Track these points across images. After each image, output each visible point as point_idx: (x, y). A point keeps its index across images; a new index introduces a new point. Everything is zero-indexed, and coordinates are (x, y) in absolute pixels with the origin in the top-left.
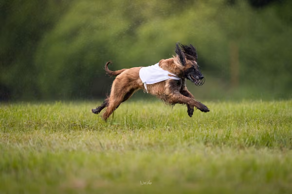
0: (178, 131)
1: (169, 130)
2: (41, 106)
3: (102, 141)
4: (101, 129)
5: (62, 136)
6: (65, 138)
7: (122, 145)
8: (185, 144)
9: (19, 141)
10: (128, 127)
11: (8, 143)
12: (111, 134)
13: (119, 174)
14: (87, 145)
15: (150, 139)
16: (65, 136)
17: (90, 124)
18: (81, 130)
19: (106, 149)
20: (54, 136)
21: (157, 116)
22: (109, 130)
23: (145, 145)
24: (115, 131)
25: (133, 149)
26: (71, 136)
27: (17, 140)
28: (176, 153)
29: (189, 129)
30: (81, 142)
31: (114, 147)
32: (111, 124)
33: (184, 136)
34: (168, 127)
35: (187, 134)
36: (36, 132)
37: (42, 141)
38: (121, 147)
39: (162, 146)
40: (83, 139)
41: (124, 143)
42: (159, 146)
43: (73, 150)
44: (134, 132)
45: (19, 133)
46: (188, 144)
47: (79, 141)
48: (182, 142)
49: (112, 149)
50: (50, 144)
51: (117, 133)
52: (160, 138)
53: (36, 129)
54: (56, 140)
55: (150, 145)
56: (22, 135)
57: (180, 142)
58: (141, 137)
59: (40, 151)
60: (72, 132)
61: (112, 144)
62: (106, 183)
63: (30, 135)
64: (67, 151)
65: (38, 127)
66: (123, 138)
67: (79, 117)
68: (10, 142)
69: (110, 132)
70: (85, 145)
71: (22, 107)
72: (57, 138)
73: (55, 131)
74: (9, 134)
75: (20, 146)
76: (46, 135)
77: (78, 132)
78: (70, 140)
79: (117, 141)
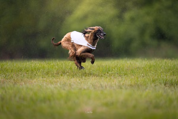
0: (148, 77)
1: (143, 77)
2: (65, 62)
3: (102, 83)
4: (102, 76)
5: (78, 80)
6: (79, 81)
7: (114, 85)
8: (153, 85)
9: (52, 83)
10: (118, 75)
11: (45, 84)
12: (107, 79)
13: (112, 104)
14: (93, 85)
15: (131, 82)
16: (80, 80)
17: (94, 72)
18: (89, 76)
19: (104, 88)
20: (73, 80)
21: (136, 68)
22: (106, 76)
23: (129, 86)
24: (110, 77)
25: (121, 88)
26: (83, 80)
27: (50, 82)
28: (147, 90)
29: (155, 76)
30: (89, 84)
31: (109, 87)
32: (108, 73)
33: (152, 80)
34: (142, 75)
35: (154, 79)
36: (62, 77)
37: (65, 83)
38: (113, 87)
39: (138, 86)
40: (90, 82)
41: (115, 84)
42: (137, 87)
43: (85, 89)
44: (122, 78)
45: (51, 78)
46: (154, 85)
47: (88, 83)
48: (151, 84)
49: (108, 88)
50: (70, 85)
51: (111, 78)
52: (137, 82)
53: (62, 75)
54: (74, 82)
55: (131, 86)
56: (53, 79)
57: (150, 84)
58: (126, 81)
59: (64, 89)
60: (84, 77)
61: (108, 85)
62: (104, 109)
63: (58, 80)
64: (81, 89)
65: (63, 75)
66: (115, 82)
67: (88, 68)
68: (46, 84)
69: (107, 77)
70: (91, 86)
71: (54, 62)
72: (75, 81)
73: (73, 77)
74: (45, 79)
75: (52, 87)
76: (68, 80)
77: (87, 77)
78: (83, 83)
79: (111, 83)
